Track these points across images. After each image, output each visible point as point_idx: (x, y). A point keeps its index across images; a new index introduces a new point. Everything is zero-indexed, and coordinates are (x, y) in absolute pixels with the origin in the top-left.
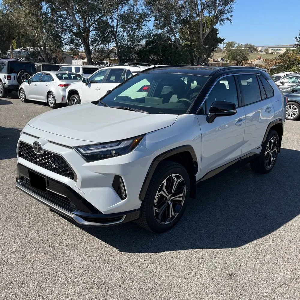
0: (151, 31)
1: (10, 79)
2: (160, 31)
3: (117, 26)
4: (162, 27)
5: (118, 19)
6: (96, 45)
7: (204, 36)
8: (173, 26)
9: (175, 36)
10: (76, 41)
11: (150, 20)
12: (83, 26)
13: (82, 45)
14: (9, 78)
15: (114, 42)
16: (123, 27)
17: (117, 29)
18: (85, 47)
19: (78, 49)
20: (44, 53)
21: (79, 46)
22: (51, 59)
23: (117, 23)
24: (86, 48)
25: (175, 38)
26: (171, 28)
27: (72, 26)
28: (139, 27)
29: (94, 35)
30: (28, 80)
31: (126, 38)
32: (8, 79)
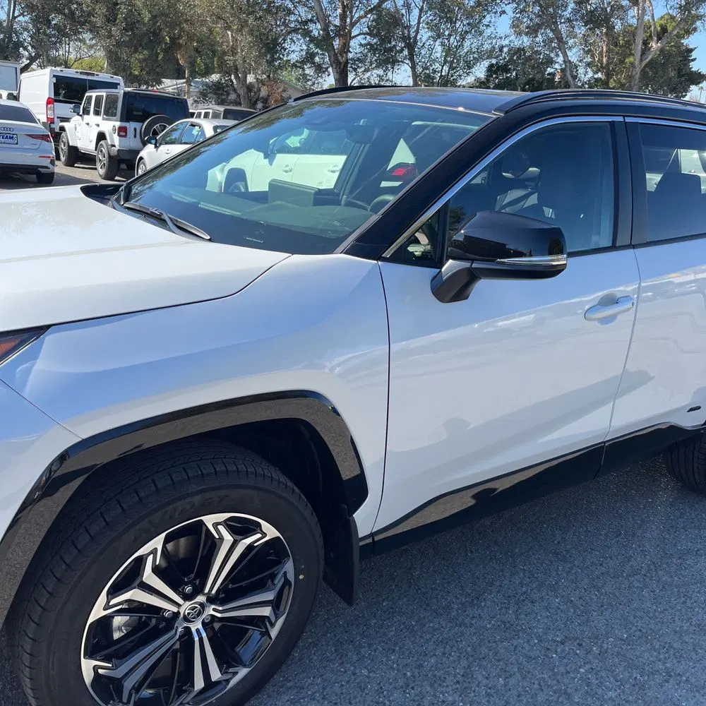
0: (501, 38)
1: (125, 136)
2: (525, 39)
3: (419, 23)
4: (533, 31)
5: (423, 6)
6: (364, 71)
7: (646, 59)
8: (563, 28)
9: (565, 55)
10: (317, 59)
11: (504, 12)
12: (337, 22)
13: (330, 70)
14: (122, 131)
15: (408, 64)
16: (433, 27)
17: (417, 32)
18: (335, 73)
19: (322, 77)
20: (243, 84)
21: (324, 72)
22: (257, 100)
23: (420, 17)
24: (337, 77)
25: (564, 61)
26: (556, 32)
27: (311, 21)
28: (475, 28)
29: (361, 45)
30: (156, 140)
31: (439, 55)
32: (119, 135)
